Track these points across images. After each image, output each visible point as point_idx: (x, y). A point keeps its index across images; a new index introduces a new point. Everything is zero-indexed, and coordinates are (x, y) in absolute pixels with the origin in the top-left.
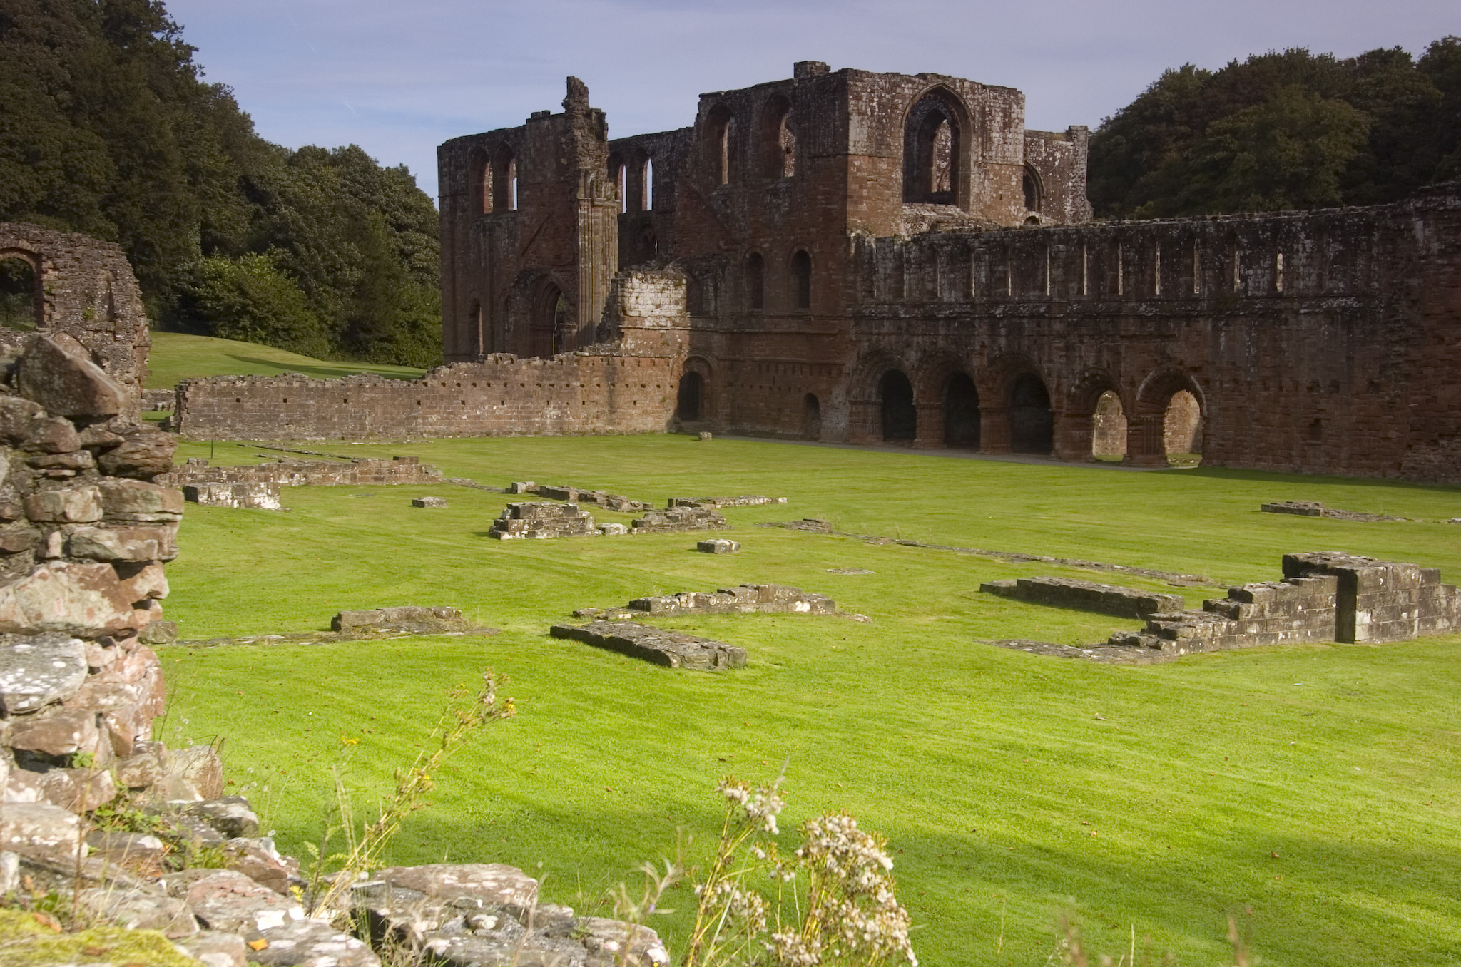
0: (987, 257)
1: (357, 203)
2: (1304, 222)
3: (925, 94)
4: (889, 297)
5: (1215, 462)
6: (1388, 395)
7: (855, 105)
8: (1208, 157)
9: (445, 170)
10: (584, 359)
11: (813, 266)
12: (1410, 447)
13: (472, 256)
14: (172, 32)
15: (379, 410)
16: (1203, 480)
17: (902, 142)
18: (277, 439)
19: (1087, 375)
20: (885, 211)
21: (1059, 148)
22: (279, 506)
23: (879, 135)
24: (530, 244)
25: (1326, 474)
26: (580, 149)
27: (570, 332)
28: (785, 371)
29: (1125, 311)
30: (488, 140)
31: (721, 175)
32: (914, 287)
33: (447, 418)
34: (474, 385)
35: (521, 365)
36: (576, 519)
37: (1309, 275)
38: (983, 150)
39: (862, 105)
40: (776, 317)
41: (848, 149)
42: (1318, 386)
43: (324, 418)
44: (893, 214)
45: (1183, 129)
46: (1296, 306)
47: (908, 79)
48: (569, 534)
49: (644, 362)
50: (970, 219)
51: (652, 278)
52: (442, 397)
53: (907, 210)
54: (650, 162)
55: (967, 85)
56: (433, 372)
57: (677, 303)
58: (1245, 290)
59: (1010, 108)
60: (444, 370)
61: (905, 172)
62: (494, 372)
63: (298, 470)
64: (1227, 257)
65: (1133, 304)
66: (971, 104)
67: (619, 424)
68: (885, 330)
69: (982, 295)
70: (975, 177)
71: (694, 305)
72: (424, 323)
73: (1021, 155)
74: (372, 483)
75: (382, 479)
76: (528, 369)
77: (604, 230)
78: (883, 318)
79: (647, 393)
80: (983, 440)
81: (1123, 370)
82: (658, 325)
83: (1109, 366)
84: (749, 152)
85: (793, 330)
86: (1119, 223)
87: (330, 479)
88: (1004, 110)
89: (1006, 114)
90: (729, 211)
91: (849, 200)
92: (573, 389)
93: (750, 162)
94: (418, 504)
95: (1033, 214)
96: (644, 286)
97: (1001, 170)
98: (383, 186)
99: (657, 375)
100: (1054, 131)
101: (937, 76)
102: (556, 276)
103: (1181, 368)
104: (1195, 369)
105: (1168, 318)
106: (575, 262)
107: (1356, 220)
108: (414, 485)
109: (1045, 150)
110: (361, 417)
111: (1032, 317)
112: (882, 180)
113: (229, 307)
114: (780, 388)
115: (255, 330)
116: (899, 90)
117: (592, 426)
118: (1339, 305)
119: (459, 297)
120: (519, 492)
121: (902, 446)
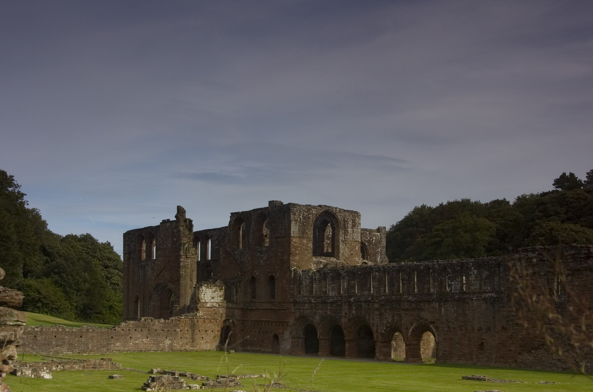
0: (347, 277)
1: (89, 257)
2: (473, 263)
3: (321, 213)
4: (307, 294)
5: (441, 360)
6: (510, 332)
7: (293, 217)
8: (433, 240)
9: (126, 243)
10: (182, 320)
11: (276, 281)
12: (520, 353)
13: (136, 278)
14: (16, 187)
15: (95, 341)
16: (437, 368)
17: (312, 232)
18: (51, 353)
19: (388, 325)
20: (306, 260)
21: (375, 235)
22: (51, 377)
23: (303, 229)
24: (160, 273)
25: (486, 365)
26: (182, 235)
27: (176, 309)
28: (265, 325)
29: (403, 299)
30: (144, 231)
31: (239, 245)
32: (318, 290)
33: (124, 344)
34: (136, 330)
35: (156, 322)
36: (179, 382)
37: (476, 284)
38: (344, 235)
39: (296, 217)
40: (261, 302)
41: (290, 235)
42: (482, 329)
43: (72, 344)
44: (309, 261)
45: (423, 229)
46: (471, 296)
47: (314, 207)
48: (175, 389)
49: (207, 321)
50: (339, 263)
51: (211, 286)
52: (122, 335)
53: (314, 259)
54: (210, 240)
55: (338, 210)
56: (119, 325)
57: (220, 297)
58: (451, 290)
59: (355, 219)
60: (123, 324)
61: (313, 244)
62: (144, 325)
63: (60, 364)
64: (443, 277)
65: (406, 296)
66: (339, 218)
67: (196, 347)
68: (306, 308)
69: (345, 293)
70: (341, 246)
71: (227, 297)
72: (115, 306)
73: (360, 238)
74: (92, 369)
75: (95, 368)
76: (158, 324)
77: (191, 267)
78: (305, 303)
79: (208, 334)
80: (346, 353)
81: (403, 323)
82: (213, 306)
83: (397, 322)
84: (251, 236)
85: (268, 308)
86: (400, 264)
87: (73, 368)
88: (352, 220)
89: (354, 221)
90: (242, 259)
91: (291, 255)
92: (177, 332)
93: (251, 240)
94: (111, 377)
95: (365, 261)
96: (207, 290)
97: (352, 243)
98: (100, 250)
99: (212, 326)
100: (372, 229)
101: (326, 206)
102: (171, 286)
103: (426, 322)
104: (432, 323)
105: (420, 302)
106: (179, 280)
107: (493, 262)
108: (109, 370)
109: (369, 236)
110: (87, 344)
111: (365, 302)
112: (304, 247)
113: (33, 299)
114: (263, 332)
115: (44, 308)
116: (311, 211)
117: (185, 348)
118: (488, 296)
119: (130, 295)
120: (154, 373)
121: (314, 355)
